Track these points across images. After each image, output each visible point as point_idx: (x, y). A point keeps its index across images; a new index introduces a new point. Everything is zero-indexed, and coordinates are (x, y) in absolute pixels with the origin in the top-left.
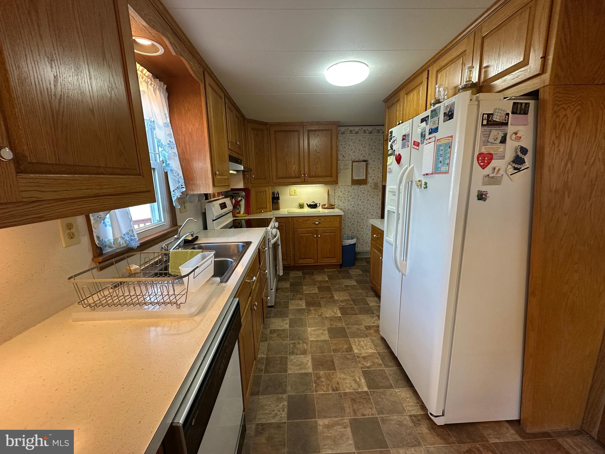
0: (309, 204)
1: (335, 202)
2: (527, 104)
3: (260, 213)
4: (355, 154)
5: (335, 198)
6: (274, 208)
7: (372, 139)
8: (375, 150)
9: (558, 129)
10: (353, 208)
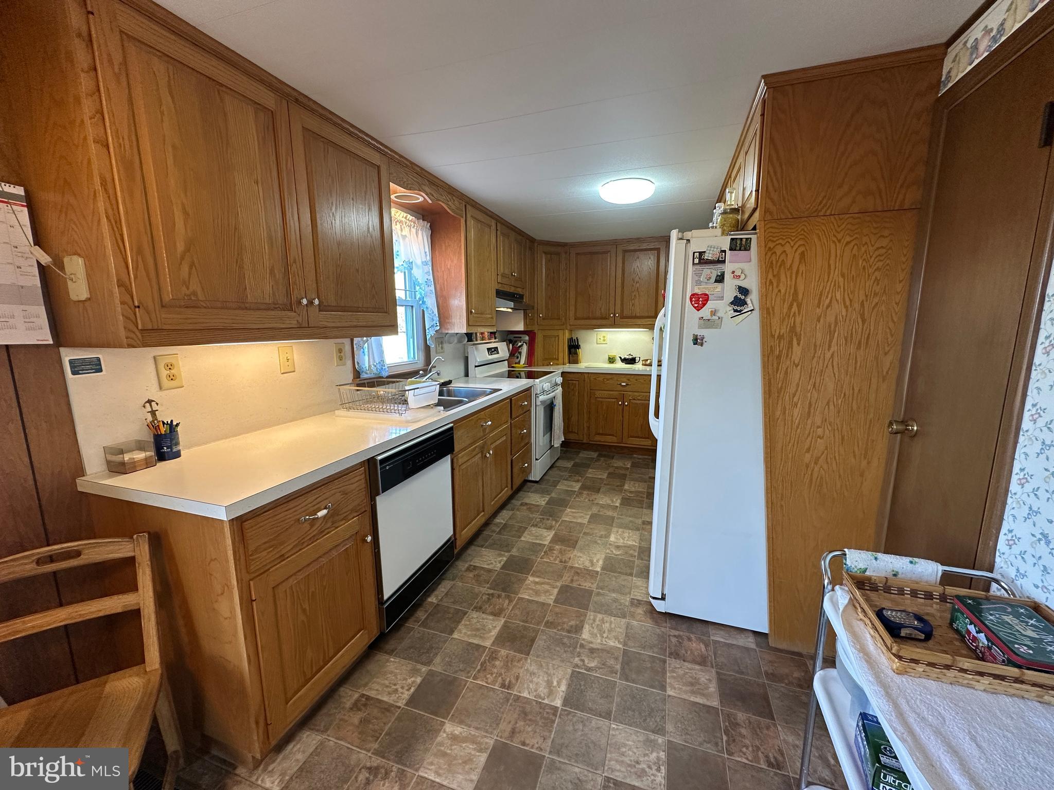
0: (623, 358)
2: (749, 240)
3: (548, 365)
6: (571, 361)
9: (776, 267)
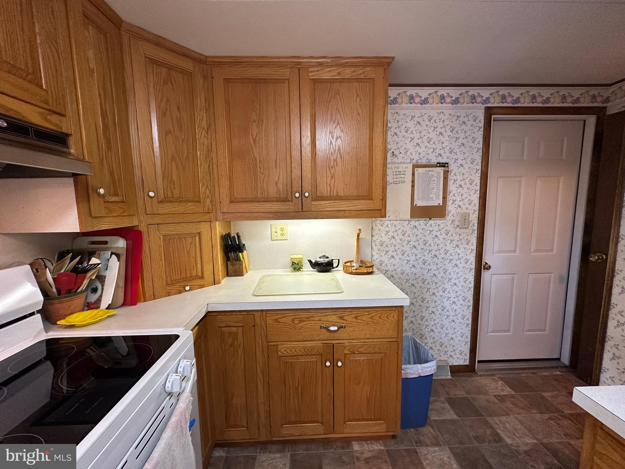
0: (313, 261)
1: (372, 256)
3: (180, 292)
4: (420, 151)
5: (374, 247)
6: (230, 271)
7: (458, 117)
8: (464, 141)
10: (413, 269)
